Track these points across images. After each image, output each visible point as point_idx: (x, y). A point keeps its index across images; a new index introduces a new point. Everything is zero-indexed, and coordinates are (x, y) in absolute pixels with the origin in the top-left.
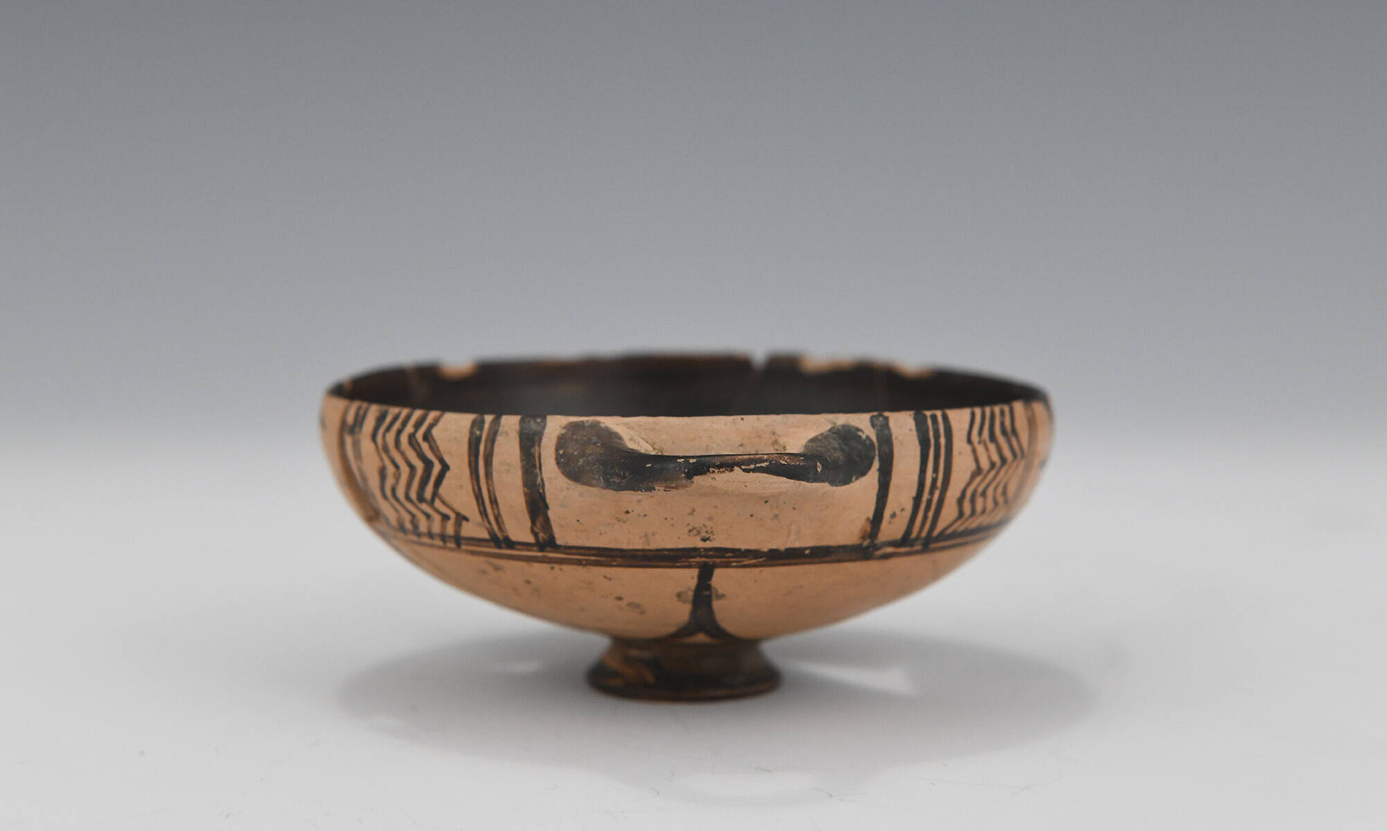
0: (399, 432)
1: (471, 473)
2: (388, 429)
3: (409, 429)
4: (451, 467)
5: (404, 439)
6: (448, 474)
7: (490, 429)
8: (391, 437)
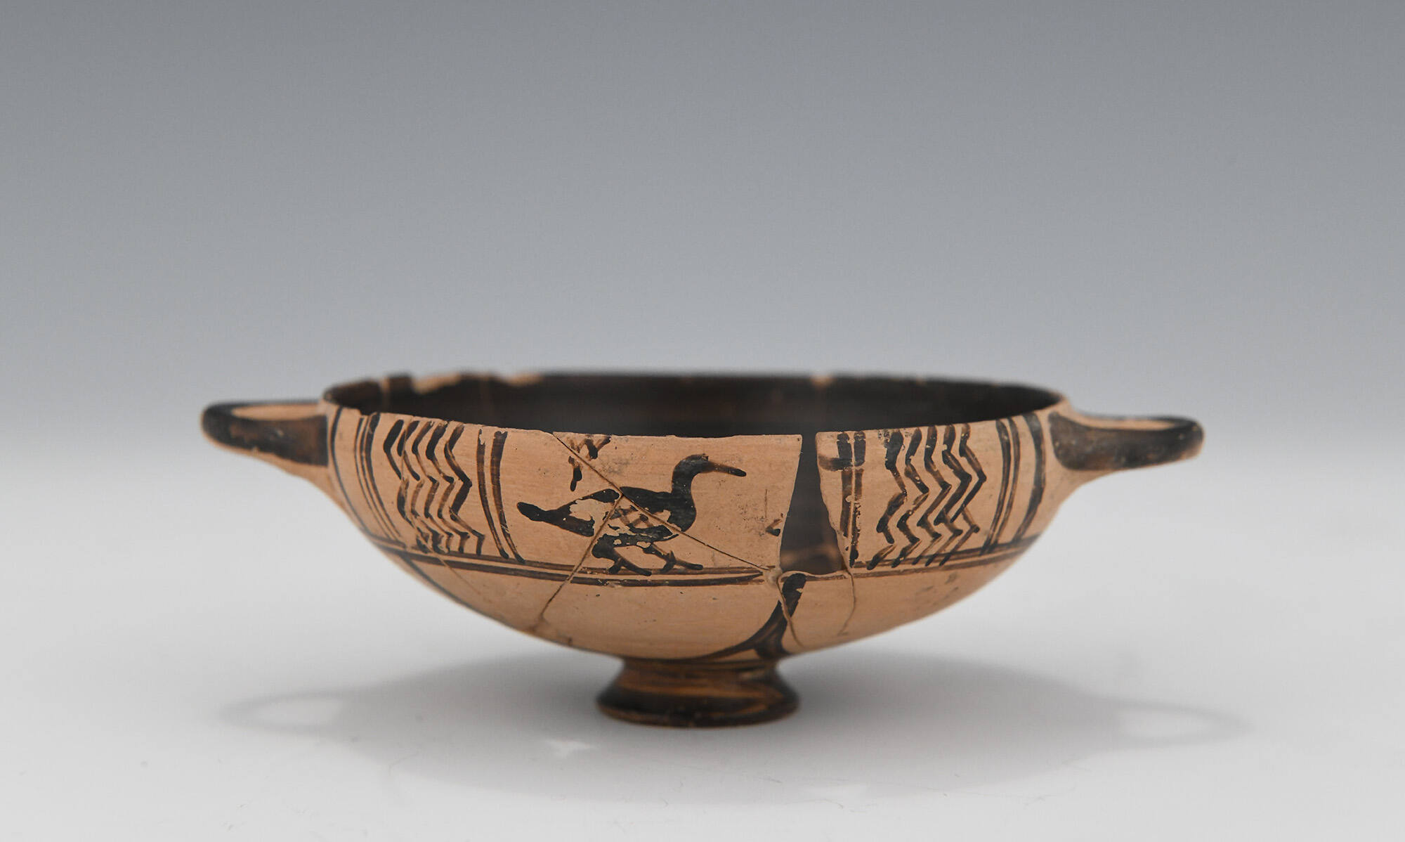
0: (929, 453)
1: (1003, 480)
2: (912, 451)
3: (940, 446)
4: (988, 478)
5: (937, 457)
6: (984, 485)
7: (1013, 434)
8: (918, 461)
